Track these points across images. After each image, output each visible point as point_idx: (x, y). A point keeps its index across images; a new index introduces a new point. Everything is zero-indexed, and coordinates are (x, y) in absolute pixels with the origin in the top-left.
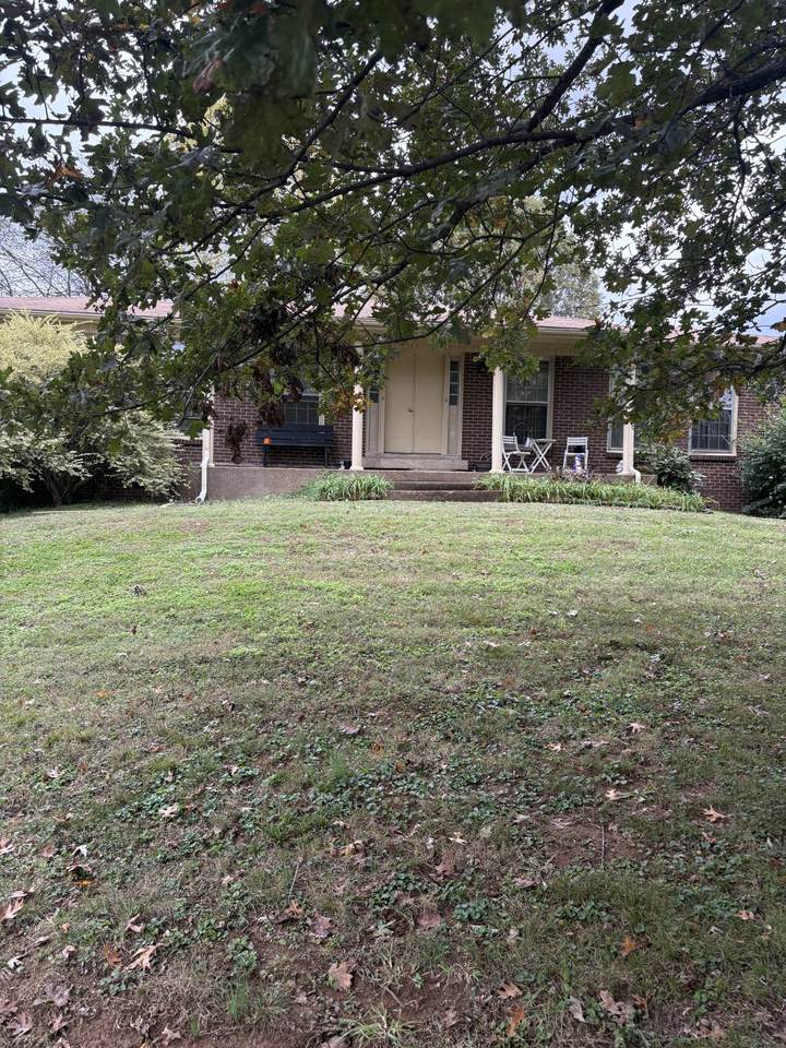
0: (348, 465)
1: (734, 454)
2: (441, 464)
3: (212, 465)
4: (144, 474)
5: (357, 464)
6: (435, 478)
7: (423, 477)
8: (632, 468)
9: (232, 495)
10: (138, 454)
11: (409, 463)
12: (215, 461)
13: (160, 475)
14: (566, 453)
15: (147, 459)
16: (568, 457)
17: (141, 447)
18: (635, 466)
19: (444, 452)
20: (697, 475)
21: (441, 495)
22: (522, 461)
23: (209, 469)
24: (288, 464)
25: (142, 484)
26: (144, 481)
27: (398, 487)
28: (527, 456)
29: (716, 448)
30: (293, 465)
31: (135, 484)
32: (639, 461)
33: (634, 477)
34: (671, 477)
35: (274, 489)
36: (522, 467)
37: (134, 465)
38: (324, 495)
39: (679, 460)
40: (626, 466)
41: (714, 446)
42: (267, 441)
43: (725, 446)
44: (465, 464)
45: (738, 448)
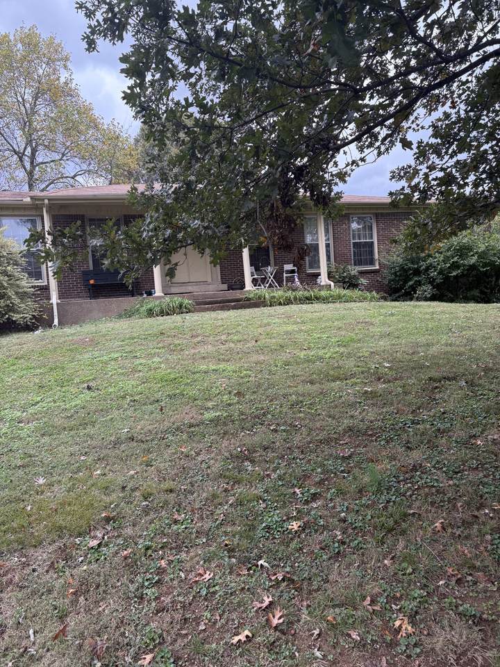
0: (150, 294)
1: (377, 267)
2: (211, 287)
3: (59, 301)
4: (14, 311)
5: (158, 291)
6: (213, 297)
7: (205, 296)
8: (327, 280)
9: (76, 321)
10: (9, 298)
11: (190, 289)
12: (60, 299)
13: (25, 310)
14: (285, 275)
15: (17, 301)
16: (286, 277)
17: (11, 293)
18: (329, 279)
19: (209, 280)
20: (363, 281)
21: (227, 306)
22: (259, 282)
23: (57, 304)
24: (106, 297)
25: (14, 319)
26: (16, 317)
27: (198, 304)
28: (262, 278)
29: (367, 265)
30: (110, 296)
31: (8, 319)
32: (330, 276)
33: (330, 285)
34: (351, 283)
35: (107, 313)
36: (260, 285)
37: (8, 306)
38: (150, 313)
39: (353, 273)
40: (324, 279)
41: (366, 264)
42: (92, 282)
43: (372, 262)
44: (225, 286)
45: (379, 264)
